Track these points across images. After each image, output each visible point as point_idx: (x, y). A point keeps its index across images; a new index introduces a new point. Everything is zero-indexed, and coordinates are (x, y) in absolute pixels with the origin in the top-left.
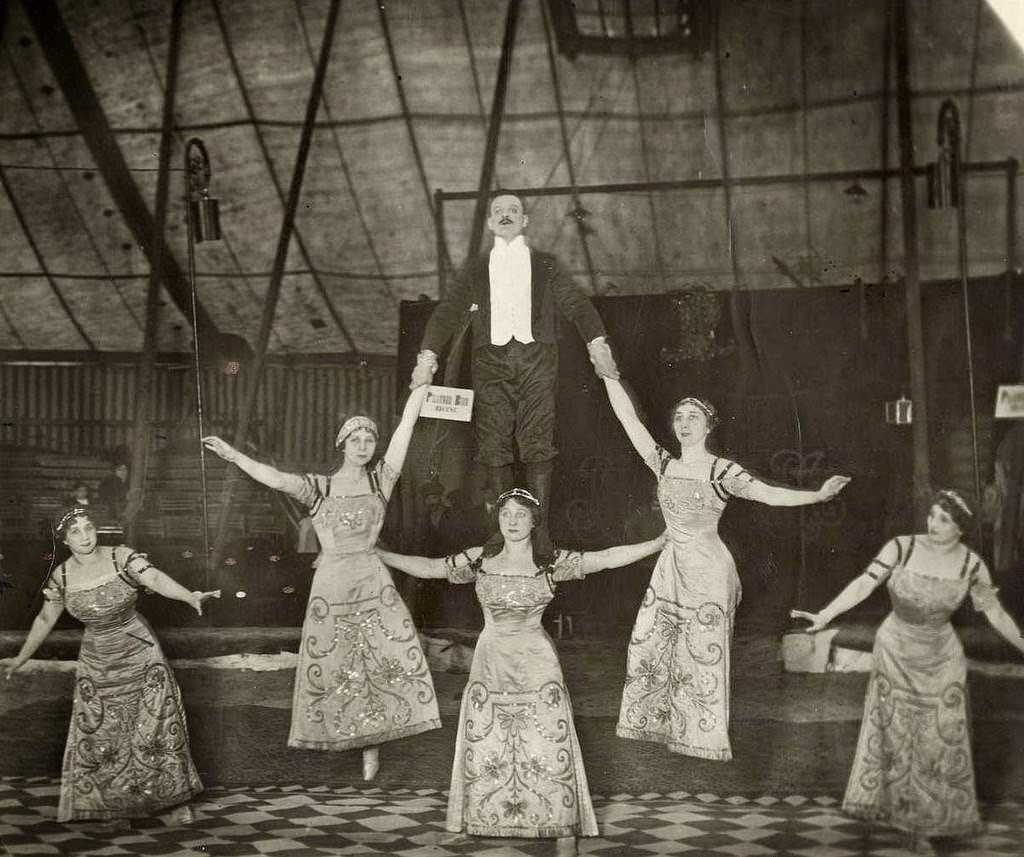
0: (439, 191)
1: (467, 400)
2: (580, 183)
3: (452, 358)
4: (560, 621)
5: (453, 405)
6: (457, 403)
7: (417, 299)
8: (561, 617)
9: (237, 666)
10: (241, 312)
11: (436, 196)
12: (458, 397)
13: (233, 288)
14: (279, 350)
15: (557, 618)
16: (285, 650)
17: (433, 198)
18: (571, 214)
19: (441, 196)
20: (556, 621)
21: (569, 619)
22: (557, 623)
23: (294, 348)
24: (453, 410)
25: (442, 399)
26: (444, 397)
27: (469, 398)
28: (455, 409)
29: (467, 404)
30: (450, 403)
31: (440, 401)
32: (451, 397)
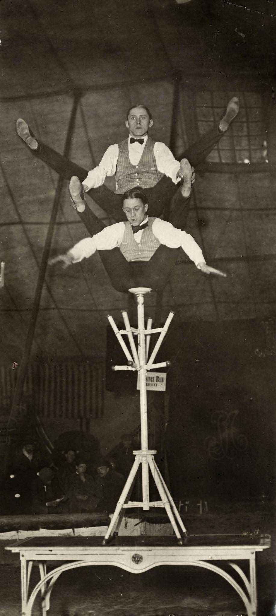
1: (163, 378)
4: (200, 505)
5: (155, 382)
8: (201, 501)
9: (14, 538)
12: (158, 377)
15: (199, 503)
16: (42, 528)
20: (198, 505)
21: (206, 503)
22: (199, 506)
24: (156, 385)
25: (149, 379)
26: (150, 378)
27: (163, 377)
28: (157, 384)
29: (163, 381)
30: (153, 381)
31: (148, 380)
32: (153, 378)
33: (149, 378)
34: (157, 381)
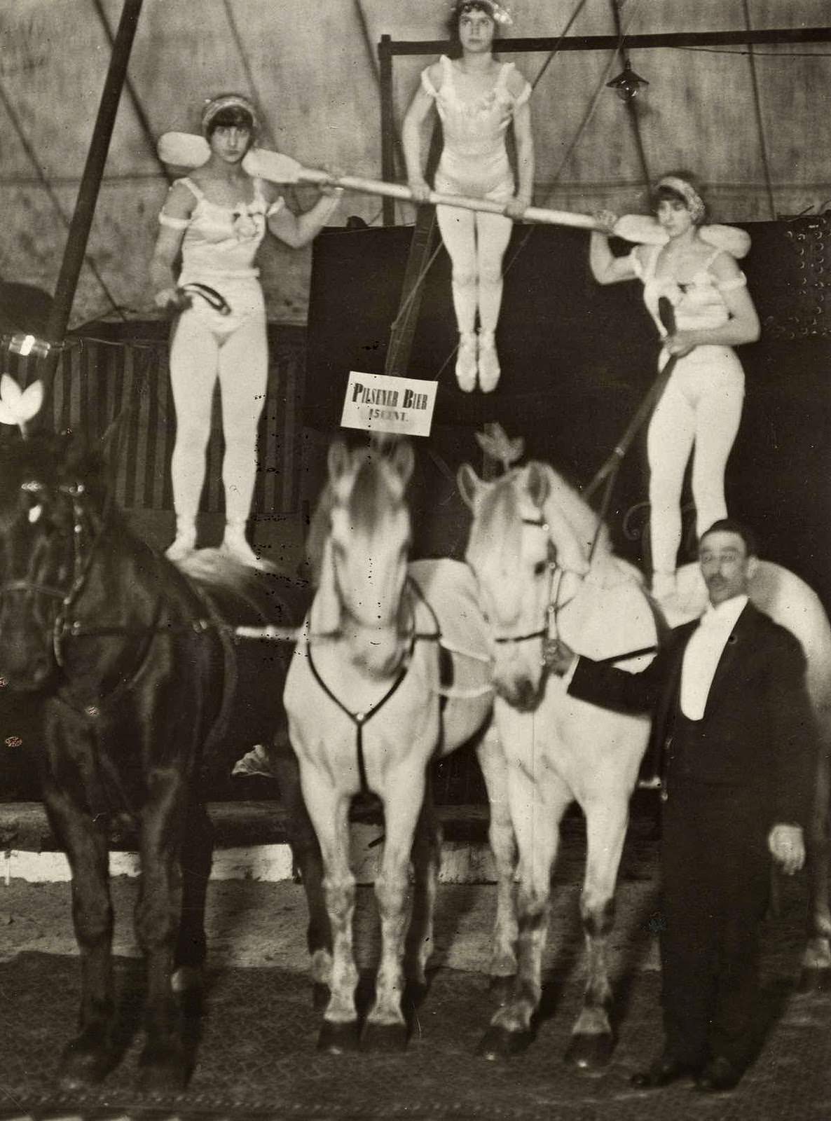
0: (386, 38)
1: (426, 397)
2: (631, 30)
3: (401, 324)
5: (399, 408)
6: (407, 403)
7: (344, 225)
10: (40, 246)
11: (380, 46)
12: (409, 394)
13: (27, 203)
14: (109, 314)
17: (375, 50)
18: (615, 83)
19: (389, 48)
23: (134, 311)
24: (400, 416)
25: (381, 397)
26: (384, 392)
27: (428, 394)
28: (403, 414)
29: (424, 407)
30: (395, 404)
31: (378, 400)
32: (396, 394)
33: (382, 393)
34: (405, 406)
